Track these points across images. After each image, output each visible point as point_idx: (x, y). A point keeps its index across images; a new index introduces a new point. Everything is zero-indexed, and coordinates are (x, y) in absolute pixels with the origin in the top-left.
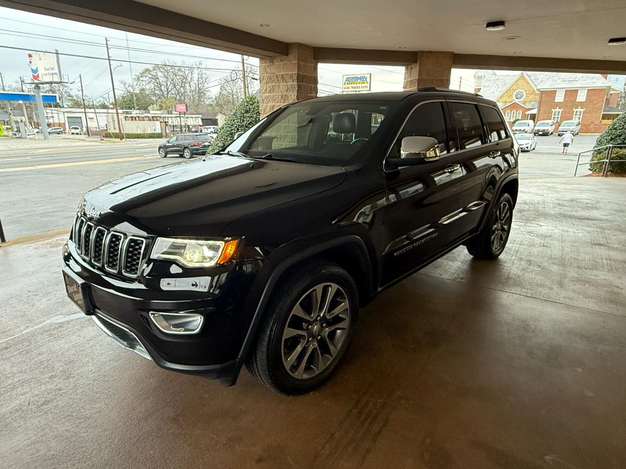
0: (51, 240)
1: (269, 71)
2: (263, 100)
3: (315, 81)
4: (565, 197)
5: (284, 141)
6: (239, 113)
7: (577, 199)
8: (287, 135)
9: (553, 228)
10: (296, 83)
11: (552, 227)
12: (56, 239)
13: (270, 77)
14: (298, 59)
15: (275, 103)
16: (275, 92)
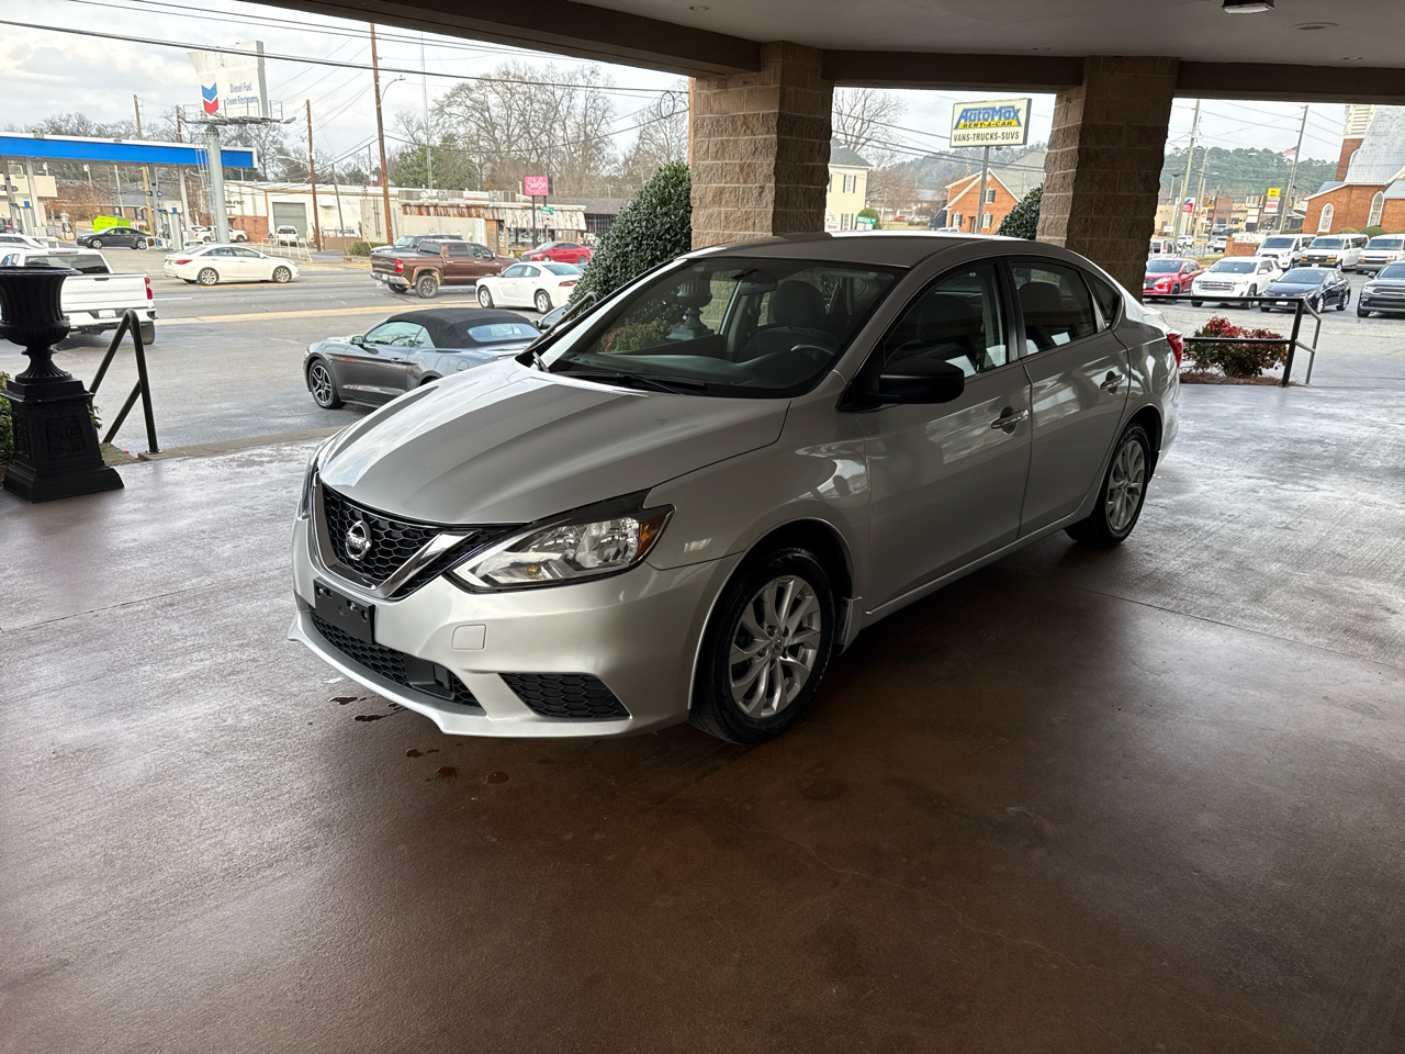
0: (238, 455)
1: (716, 106)
2: (699, 174)
3: (825, 132)
6: (645, 206)
10: (775, 136)
12: (249, 453)
13: (718, 121)
14: (782, 80)
15: (726, 183)
16: (727, 156)
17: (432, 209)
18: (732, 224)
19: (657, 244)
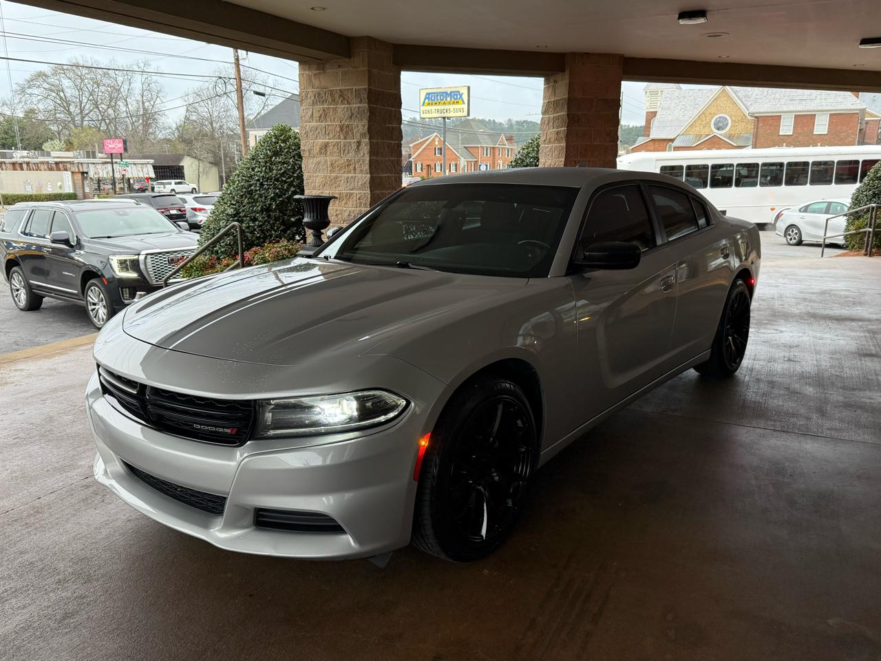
1: (316, 82)
2: (306, 133)
3: (398, 102)
4: (812, 289)
5: (346, 203)
6: (262, 156)
7: (831, 290)
8: (352, 194)
9: (800, 335)
10: (366, 105)
11: (799, 333)
13: (319, 94)
14: (369, 64)
15: (329, 139)
16: (328, 119)
17: (25, 166)
18: (337, 169)
19: (275, 184)
